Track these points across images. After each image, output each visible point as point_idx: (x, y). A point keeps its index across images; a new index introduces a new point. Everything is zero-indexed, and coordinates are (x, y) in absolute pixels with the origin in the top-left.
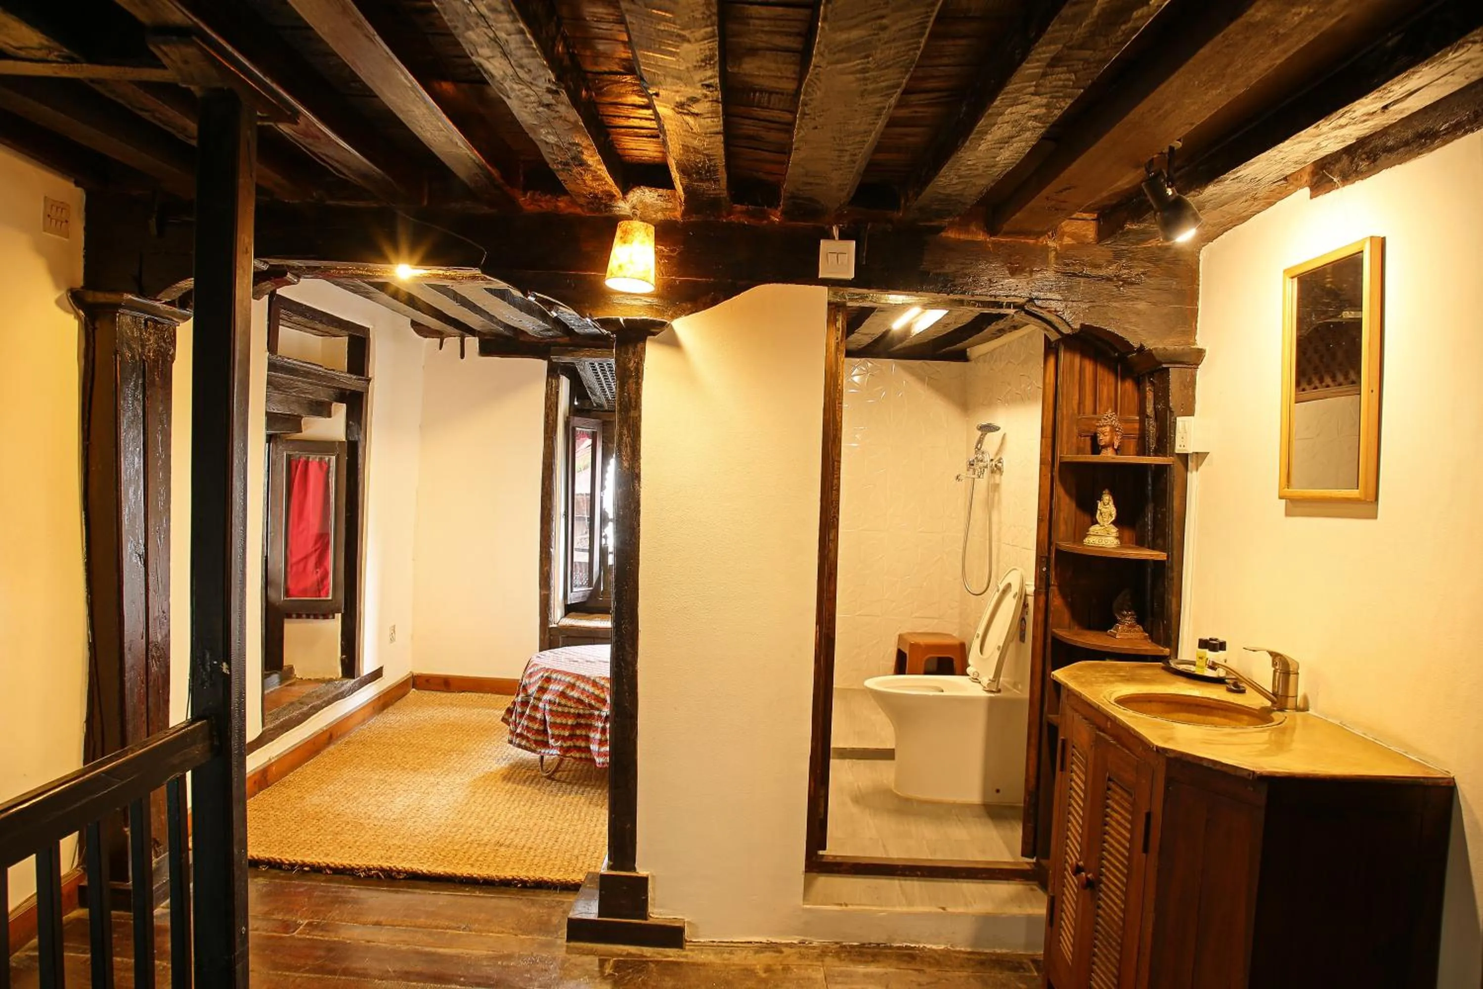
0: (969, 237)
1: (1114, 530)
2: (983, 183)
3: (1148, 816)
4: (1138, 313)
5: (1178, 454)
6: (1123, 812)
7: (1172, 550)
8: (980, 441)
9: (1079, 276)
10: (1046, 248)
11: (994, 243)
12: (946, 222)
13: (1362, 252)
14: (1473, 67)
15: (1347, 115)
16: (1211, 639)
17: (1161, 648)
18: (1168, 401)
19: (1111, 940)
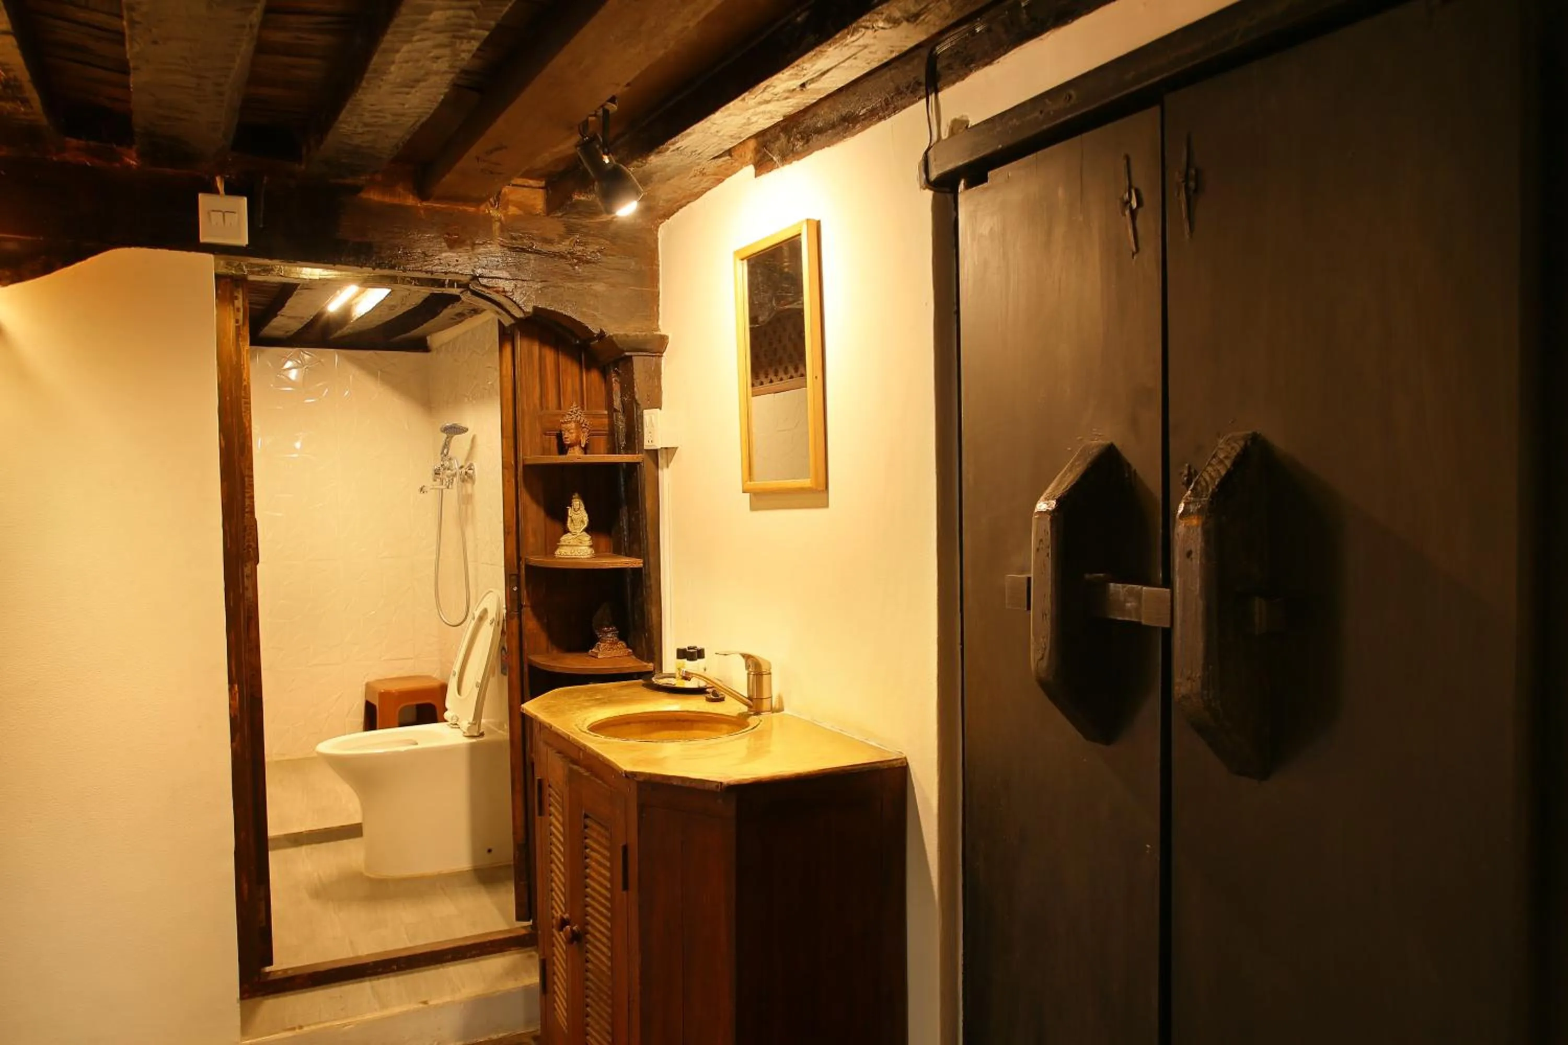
0: (396, 201)
1: (587, 538)
2: (398, 135)
3: (625, 849)
4: (596, 295)
5: (647, 451)
6: (601, 850)
7: (648, 554)
8: (446, 445)
9: (528, 252)
10: (489, 219)
11: (426, 209)
12: (362, 179)
13: (799, 235)
14: (871, 53)
15: (769, 89)
16: (689, 648)
17: (645, 664)
18: (633, 392)
19: (602, 995)
